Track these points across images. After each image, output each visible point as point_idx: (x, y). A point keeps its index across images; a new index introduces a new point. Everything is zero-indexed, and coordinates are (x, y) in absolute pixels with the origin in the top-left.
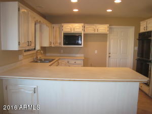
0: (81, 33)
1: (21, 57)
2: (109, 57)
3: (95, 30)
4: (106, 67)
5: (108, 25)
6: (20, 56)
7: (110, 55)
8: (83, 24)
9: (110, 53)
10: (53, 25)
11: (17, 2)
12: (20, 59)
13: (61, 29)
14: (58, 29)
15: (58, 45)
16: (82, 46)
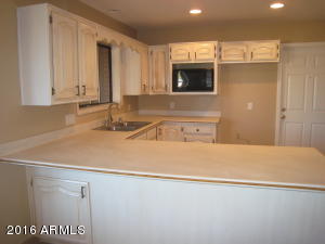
0: (212, 64)
1: (70, 119)
2: (283, 117)
3: (244, 55)
4: (273, 144)
5: (278, 42)
6: (67, 117)
7: (285, 113)
8: (216, 43)
9: (283, 110)
10: (151, 48)
11: (46, 4)
12: (67, 123)
13: (167, 55)
14: (161, 56)
15: (161, 91)
16: (215, 93)
